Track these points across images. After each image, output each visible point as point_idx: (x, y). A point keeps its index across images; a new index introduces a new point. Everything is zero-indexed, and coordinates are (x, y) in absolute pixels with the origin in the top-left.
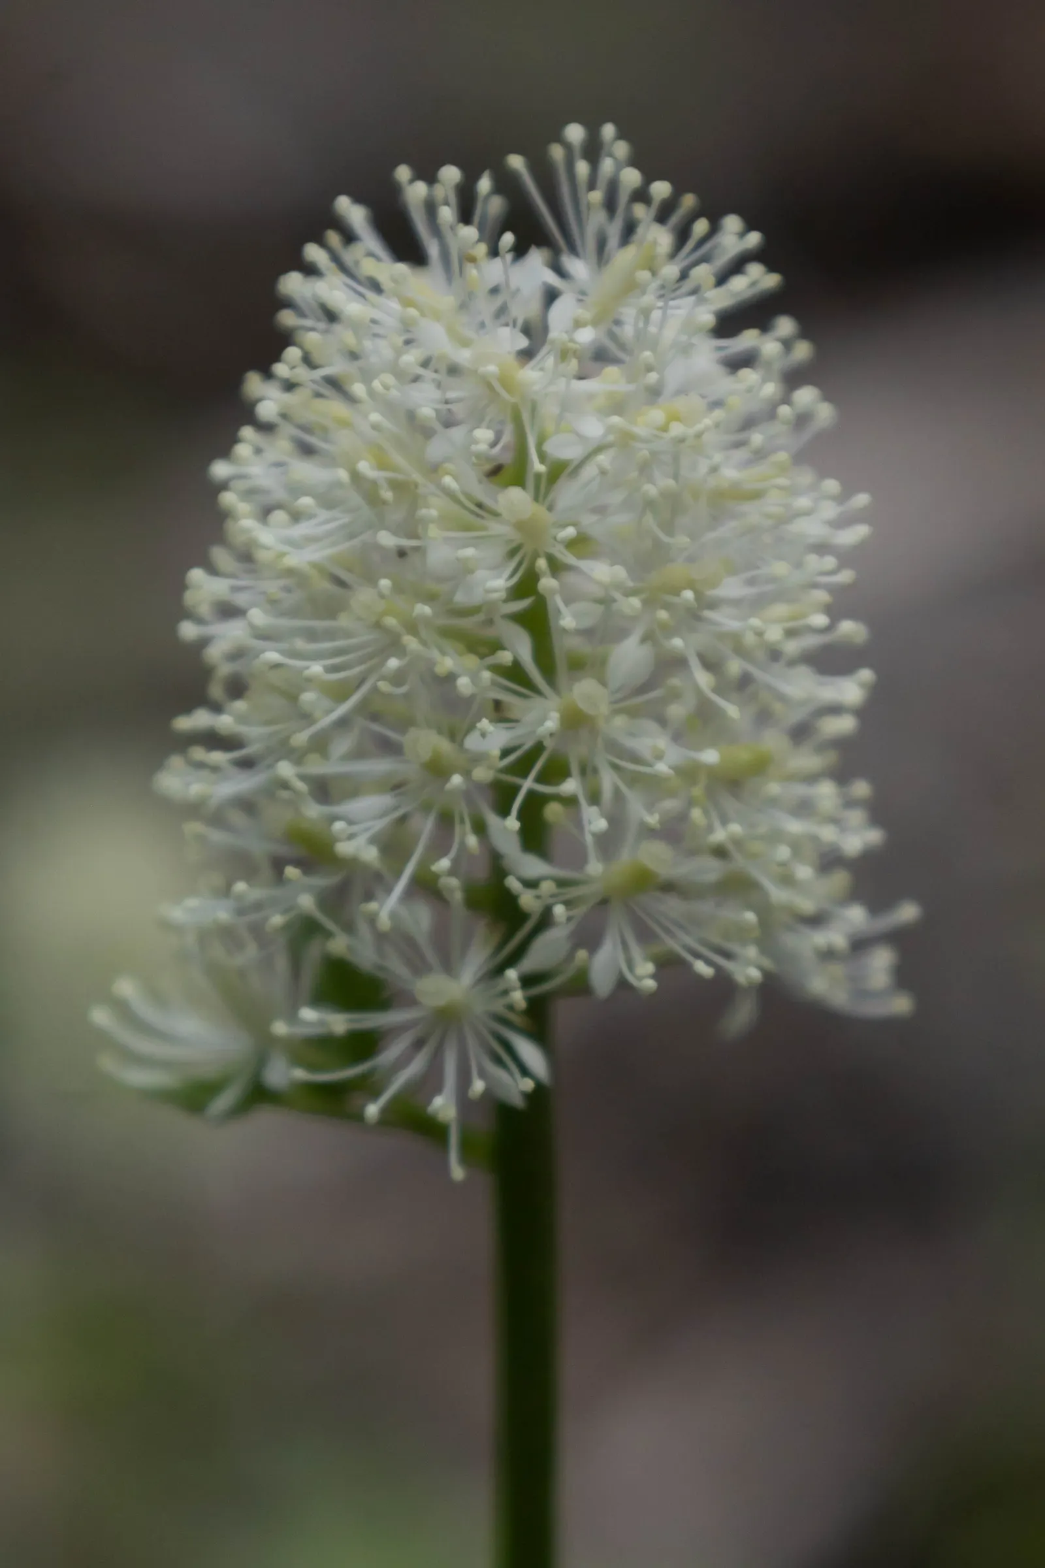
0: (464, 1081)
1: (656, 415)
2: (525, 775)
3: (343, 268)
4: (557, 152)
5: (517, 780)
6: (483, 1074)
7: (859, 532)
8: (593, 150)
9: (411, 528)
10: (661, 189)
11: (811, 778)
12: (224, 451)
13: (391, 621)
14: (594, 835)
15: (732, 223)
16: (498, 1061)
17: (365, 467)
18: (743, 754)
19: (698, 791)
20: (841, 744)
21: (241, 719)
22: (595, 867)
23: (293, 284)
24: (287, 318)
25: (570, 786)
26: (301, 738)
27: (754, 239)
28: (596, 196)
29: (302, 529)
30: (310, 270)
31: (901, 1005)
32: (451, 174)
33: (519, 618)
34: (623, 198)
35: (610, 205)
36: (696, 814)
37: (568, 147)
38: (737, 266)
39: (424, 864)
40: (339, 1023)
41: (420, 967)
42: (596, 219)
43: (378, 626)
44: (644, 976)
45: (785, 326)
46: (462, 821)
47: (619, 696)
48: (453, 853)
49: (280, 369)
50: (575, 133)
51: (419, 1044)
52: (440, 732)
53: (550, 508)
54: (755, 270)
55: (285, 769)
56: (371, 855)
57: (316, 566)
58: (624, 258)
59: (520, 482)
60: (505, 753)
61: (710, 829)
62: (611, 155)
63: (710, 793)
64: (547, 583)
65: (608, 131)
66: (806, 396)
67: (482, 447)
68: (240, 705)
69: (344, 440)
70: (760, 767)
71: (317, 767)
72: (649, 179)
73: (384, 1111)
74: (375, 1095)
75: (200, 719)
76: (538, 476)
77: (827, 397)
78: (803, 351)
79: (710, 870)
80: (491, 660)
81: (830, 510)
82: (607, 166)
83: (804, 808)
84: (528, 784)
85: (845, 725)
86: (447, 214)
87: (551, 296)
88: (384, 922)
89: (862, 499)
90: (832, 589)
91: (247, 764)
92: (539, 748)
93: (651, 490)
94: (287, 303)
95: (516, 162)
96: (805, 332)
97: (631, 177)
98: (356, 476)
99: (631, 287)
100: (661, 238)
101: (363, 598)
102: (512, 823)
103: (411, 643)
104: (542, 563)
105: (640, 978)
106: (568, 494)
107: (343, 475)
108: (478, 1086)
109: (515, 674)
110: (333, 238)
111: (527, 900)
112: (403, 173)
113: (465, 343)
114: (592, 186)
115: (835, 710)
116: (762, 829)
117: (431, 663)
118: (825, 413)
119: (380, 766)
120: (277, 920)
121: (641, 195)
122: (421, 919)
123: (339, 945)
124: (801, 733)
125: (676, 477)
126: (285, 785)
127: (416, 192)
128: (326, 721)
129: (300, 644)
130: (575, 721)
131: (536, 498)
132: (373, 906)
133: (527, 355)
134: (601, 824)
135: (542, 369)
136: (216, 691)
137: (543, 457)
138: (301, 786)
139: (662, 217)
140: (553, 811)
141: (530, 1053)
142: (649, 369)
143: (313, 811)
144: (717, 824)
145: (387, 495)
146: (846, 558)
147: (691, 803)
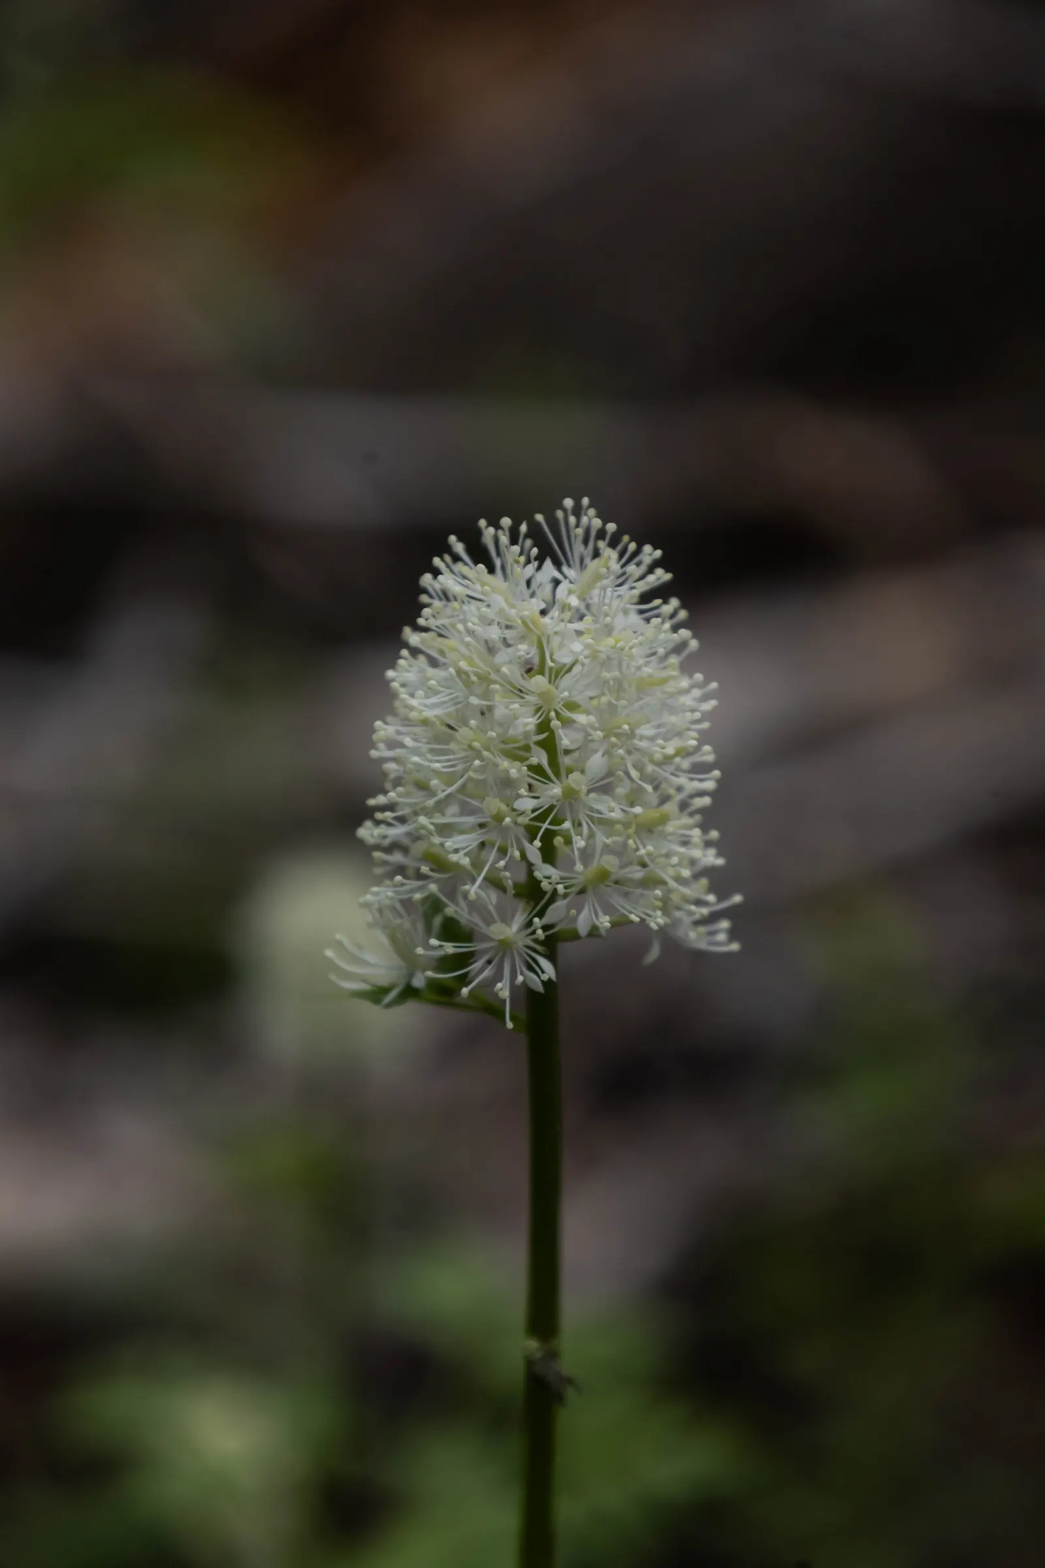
0: (513, 976)
1: (610, 641)
2: (544, 822)
3: (452, 571)
4: (560, 514)
5: (540, 824)
6: (522, 974)
7: (712, 703)
8: (578, 511)
9: (487, 695)
10: (611, 527)
11: (691, 827)
12: (393, 665)
13: (476, 744)
14: (578, 849)
15: (647, 548)
16: (531, 969)
17: (463, 664)
18: (655, 814)
19: (631, 831)
20: (702, 811)
21: (399, 795)
22: (579, 867)
23: (427, 579)
24: (424, 598)
25: (567, 825)
26: (431, 802)
27: (658, 553)
28: (580, 531)
29: (434, 700)
30: (436, 573)
31: (735, 947)
32: (506, 522)
33: (540, 744)
34: (593, 533)
35: (586, 542)
36: (631, 842)
37: (565, 510)
38: (651, 570)
39: (492, 865)
40: (450, 948)
41: (489, 921)
42: (578, 548)
43: (470, 747)
44: (605, 922)
45: (674, 602)
46: (512, 846)
47: (591, 783)
48: (507, 858)
49: (421, 621)
50: (568, 503)
51: (489, 962)
52: (501, 801)
53: (557, 688)
54: (659, 572)
55: (423, 820)
56: (466, 861)
57: (436, 716)
58: (593, 565)
59: (542, 673)
60: (533, 811)
61: (637, 849)
62: (586, 515)
63: (636, 832)
64: (555, 723)
65: (585, 501)
66: (684, 633)
67: (522, 653)
68: (400, 789)
69: (451, 656)
70: (664, 819)
71: (439, 820)
72: (605, 523)
73: (471, 992)
74: (467, 985)
75: (381, 800)
76: (551, 669)
77: (695, 636)
78: (683, 614)
79: (638, 874)
80: (527, 763)
81: (697, 693)
82: (585, 520)
83: (685, 843)
84: (545, 826)
85: (707, 801)
86: (504, 539)
87: (556, 583)
88: (472, 895)
89: (714, 685)
90: (700, 732)
91: (402, 820)
92: (552, 808)
93: (606, 675)
94: (425, 591)
95: (539, 517)
96: (684, 605)
97: (597, 523)
98: (459, 672)
99: (598, 577)
100: (613, 555)
101: (463, 733)
102: (537, 843)
103: (486, 753)
104: (553, 714)
105: (602, 923)
106: (566, 681)
107: (452, 670)
108: (520, 979)
109: (537, 770)
110: (447, 558)
111: (545, 885)
112: (482, 523)
113: (513, 607)
114: (577, 526)
115: (701, 794)
116: (664, 851)
117: (496, 765)
118: (694, 644)
119: (471, 820)
120: (418, 896)
121: (601, 534)
122: (492, 898)
123: (450, 911)
124: (683, 806)
125: (620, 671)
126: (423, 827)
127: (489, 533)
128: (442, 795)
129: (429, 756)
130: (571, 795)
131: (550, 682)
132: (467, 887)
133: (543, 613)
134: (582, 844)
135: (552, 618)
136: (388, 786)
137: (553, 661)
138: (432, 827)
139: (613, 544)
140: (558, 841)
141: (545, 964)
142: (607, 615)
143: (437, 840)
144: (641, 847)
145: (474, 678)
146: (706, 716)
147: (628, 837)
